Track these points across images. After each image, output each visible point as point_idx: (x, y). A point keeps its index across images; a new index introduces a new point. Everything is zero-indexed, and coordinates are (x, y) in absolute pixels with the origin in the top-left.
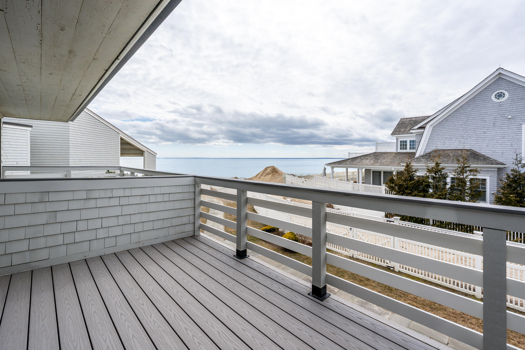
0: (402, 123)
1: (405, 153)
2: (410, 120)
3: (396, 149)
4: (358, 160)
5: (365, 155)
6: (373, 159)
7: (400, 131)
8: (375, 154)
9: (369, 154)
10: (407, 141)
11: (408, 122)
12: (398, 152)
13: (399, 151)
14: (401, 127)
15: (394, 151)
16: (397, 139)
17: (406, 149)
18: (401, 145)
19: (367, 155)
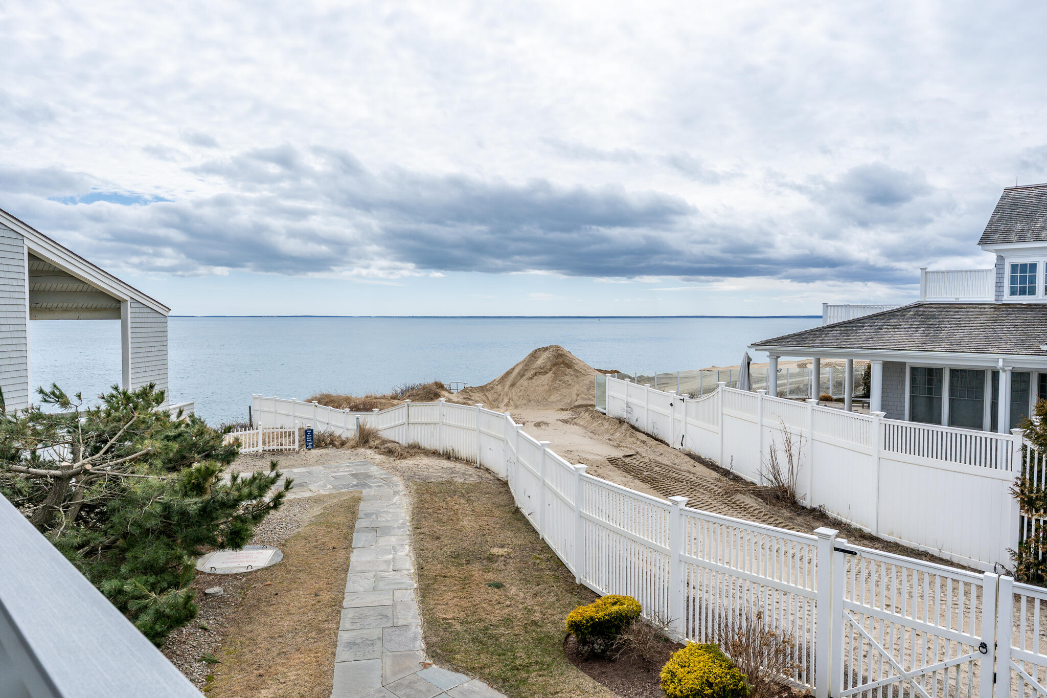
0: (1014, 204)
1: (1030, 307)
2: (1040, 191)
3: (994, 293)
4: (866, 332)
5: (883, 314)
6: (918, 327)
7: (1010, 231)
8: (921, 308)
9: (898, 310)
10: (1035, 265)
11: (1034, 201)
12: (1004, 302)
13: (1007, 298)
14: (1010, 218)
15: (987, 296)
16: (1001, 259)
17: (1032, 291)
18: (1013, 280)
19: (892, 314)
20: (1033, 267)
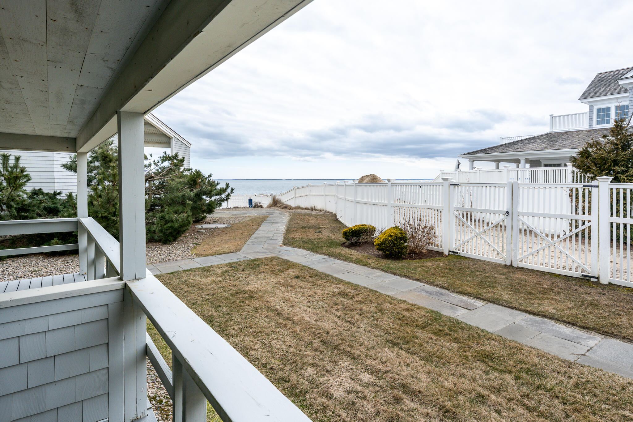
0: (601, 80)
1: (606, 129)
2: (616, 73)
3: (588, 124)
4: (519, 145)
5: (530, 138)
6: (546, 142)
7: (596, 92)
8: (549, 135)
10: (610, 108)
11: (612, 78)
12: (593, 128)
13: (595, 126)
14: (598, 86)
15: (586, 127)
16: (591, 107)
17: (608, 122)
18: (598, 117)
20: (609, 109)
